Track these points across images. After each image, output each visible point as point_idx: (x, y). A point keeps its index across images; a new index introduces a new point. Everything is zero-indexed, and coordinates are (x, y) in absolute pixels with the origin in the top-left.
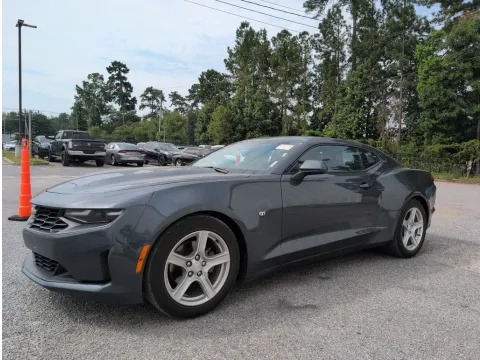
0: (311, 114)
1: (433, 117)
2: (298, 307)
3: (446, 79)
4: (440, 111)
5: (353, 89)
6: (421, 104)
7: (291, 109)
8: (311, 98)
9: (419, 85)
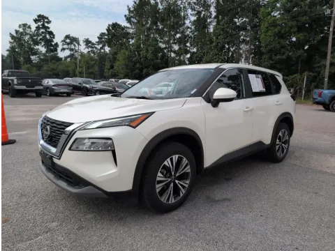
0: (188, 56)
1: (270, 58)
2: (218, 201)
3: (280, 32)
4: (276, 55)
5: (217, 38)
6: (263, 50)
7: (175, 52)
8: (188, 44)
9: (262, 36)
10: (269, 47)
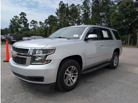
3: (118, 18)
5: (93, 21)
6: (111, 25)
8: (81, 23)
9: (111, 20)
10: (114, 24)
